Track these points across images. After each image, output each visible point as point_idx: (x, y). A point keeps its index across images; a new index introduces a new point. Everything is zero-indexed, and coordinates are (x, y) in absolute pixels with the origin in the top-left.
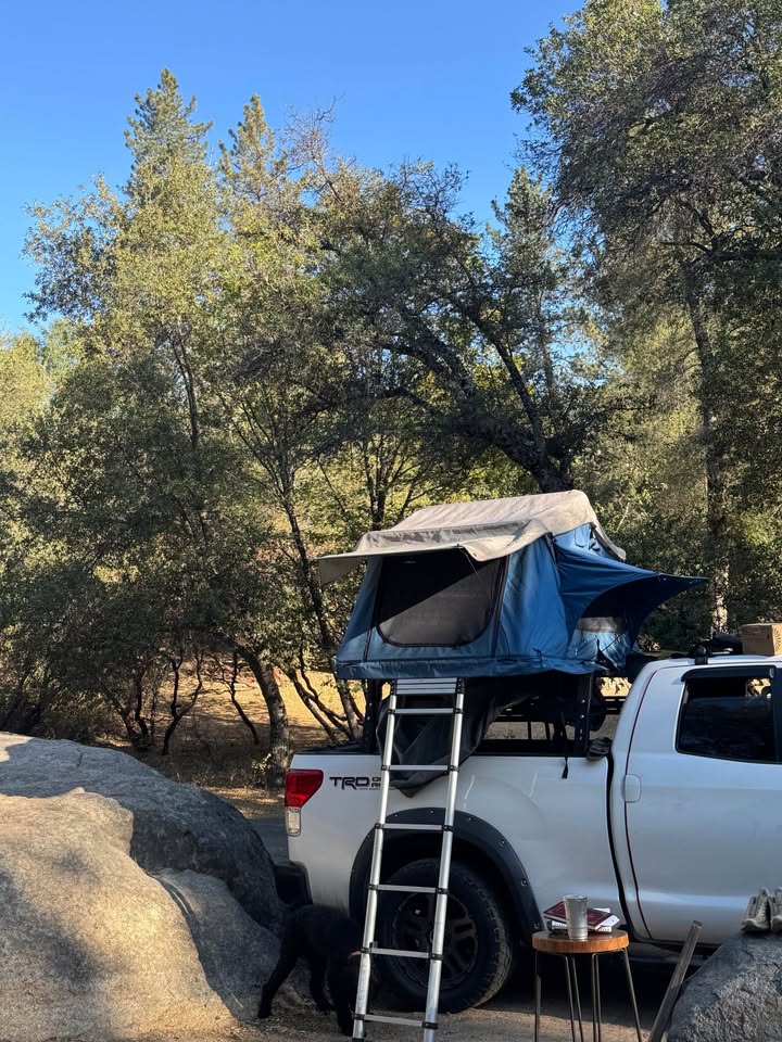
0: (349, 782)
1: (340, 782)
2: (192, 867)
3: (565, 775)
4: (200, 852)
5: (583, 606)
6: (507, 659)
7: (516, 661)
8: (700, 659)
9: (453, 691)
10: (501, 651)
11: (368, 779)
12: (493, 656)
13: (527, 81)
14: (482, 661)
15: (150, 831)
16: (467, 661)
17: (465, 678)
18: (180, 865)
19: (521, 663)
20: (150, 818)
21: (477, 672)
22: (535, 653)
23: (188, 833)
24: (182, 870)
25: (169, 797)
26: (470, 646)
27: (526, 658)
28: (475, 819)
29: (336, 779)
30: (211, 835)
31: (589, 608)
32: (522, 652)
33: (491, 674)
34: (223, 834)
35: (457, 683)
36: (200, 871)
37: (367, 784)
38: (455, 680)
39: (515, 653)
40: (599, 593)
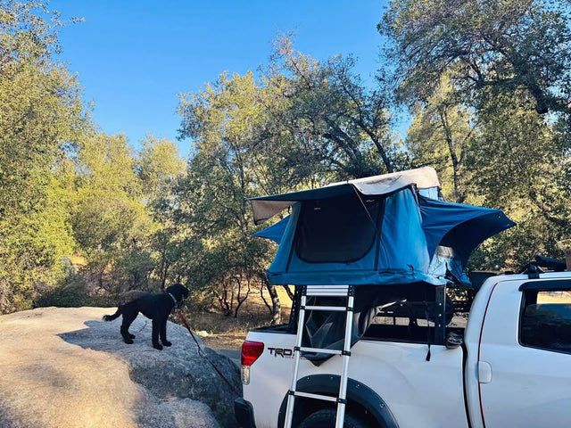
0: (280, 352)
1: (274, 351)
2: (190, 396)
3: (428, 359)
4: (196, 387)
5: (440, 236)
6: (387, 272)
7: (394, 273)
8: (532, 275)
9: (346, 294)
10: (382, 266)
11: (290, 350)
12: (376, 270)
13: (385, 18)
14: (367, 273)
15: (165, 374)
16: (356, 273)
17: (355, 286)
18: (183, 395)
19: (397, 275)
20: (165, 366)
21: (364, 281)
22: (409, 268)
23: (189, 375)
24: (184, 398)
25: (184, 352)
26: (358, 262)
27: (402, 272)
28: (362, 386)
29: (271, 349)
30: (204, 376)
31: (444, 238)
32: (398, 268)
33: (374, 283)
34: (214, 375)
35: (349, 289)
36: (196, 399)
37: (290, 355)
38: (347, 287)
39: (394, 267)
40: (452, 226)
